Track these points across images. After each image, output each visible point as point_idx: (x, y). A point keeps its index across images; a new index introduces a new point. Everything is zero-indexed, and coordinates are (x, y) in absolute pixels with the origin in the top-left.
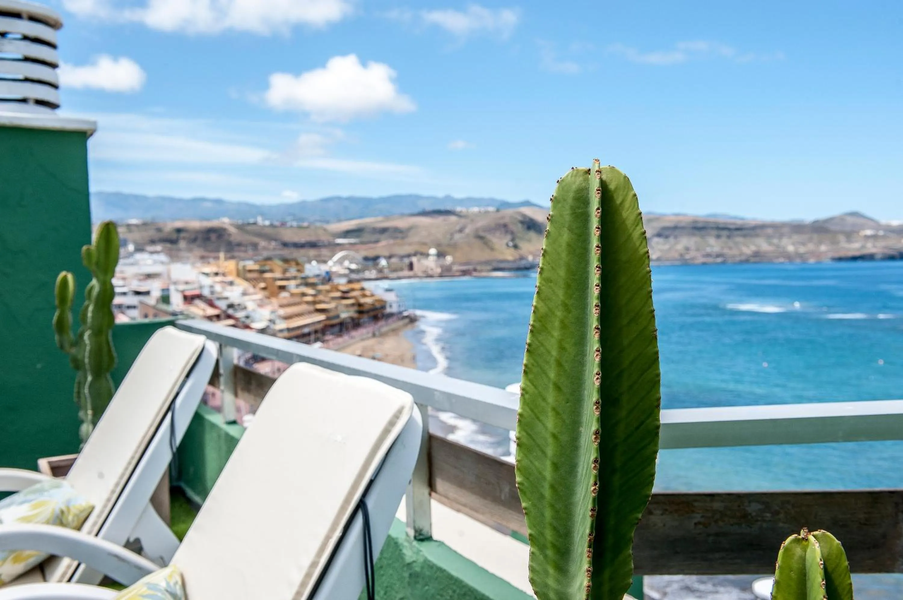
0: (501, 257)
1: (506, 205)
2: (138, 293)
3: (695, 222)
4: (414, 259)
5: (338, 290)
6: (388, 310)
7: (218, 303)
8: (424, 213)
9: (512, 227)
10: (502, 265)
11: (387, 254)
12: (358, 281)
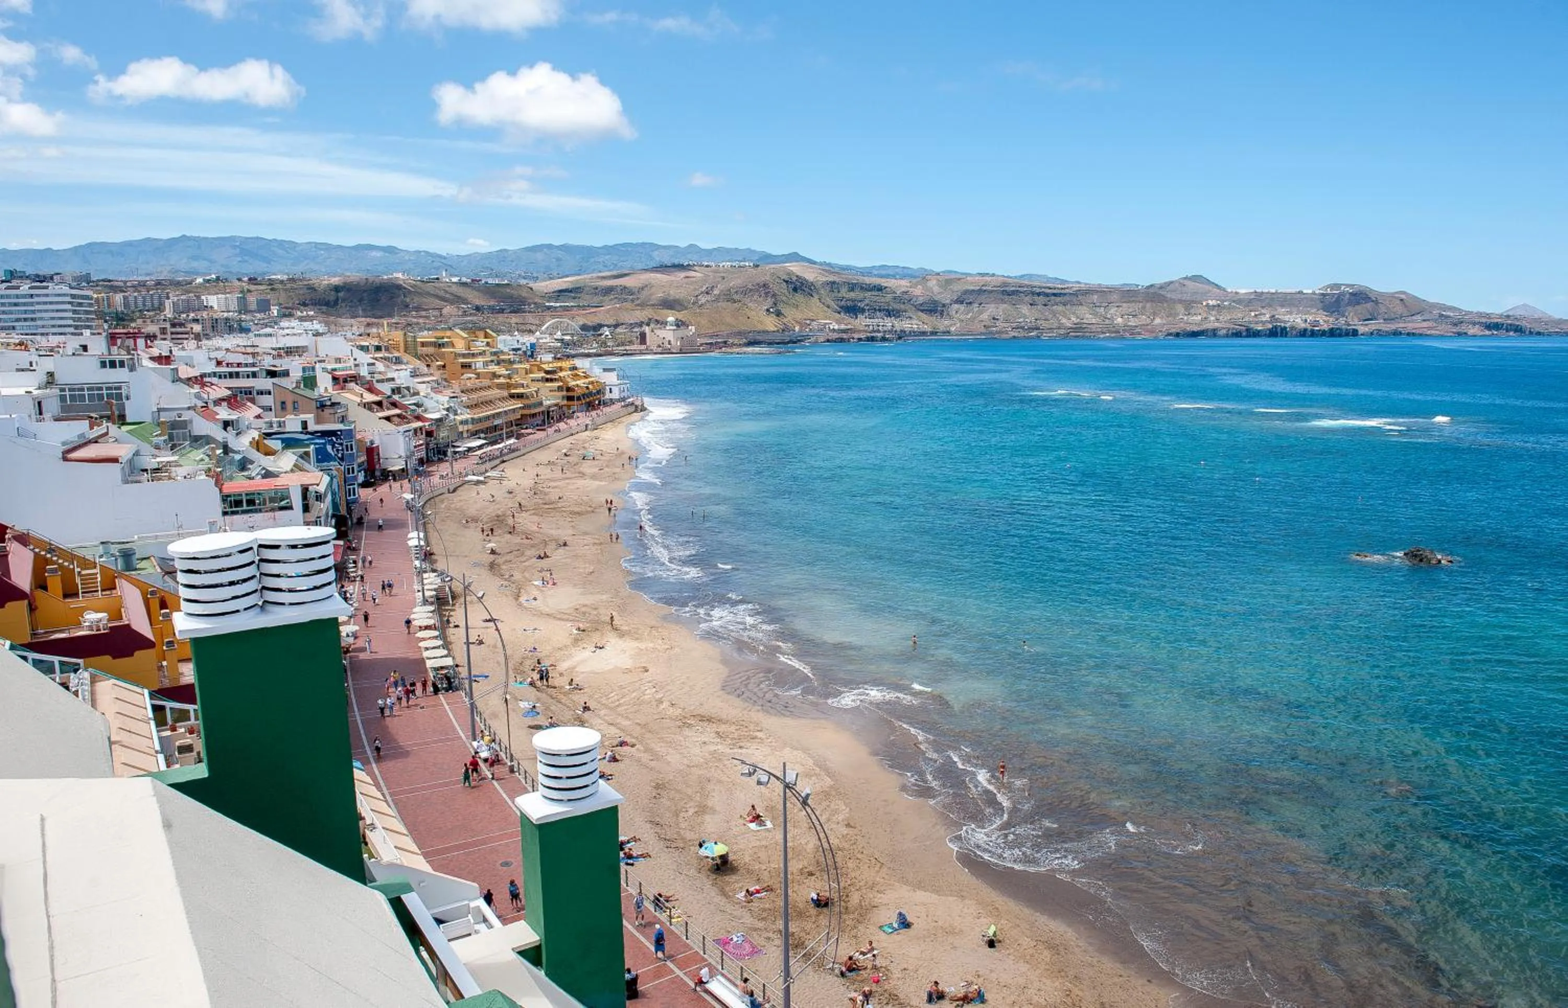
0: (760, 327)
1: (768, 258)
2: (272, 374)
3: (1005, 284)
4: (647, 329)
5: (540, 369)
6: (608, 396)
7: (379, 386)
8: (663, 268)
9: (775, 288)
10: (759, 338)
11: (611, 321)
12: (569, 357)
